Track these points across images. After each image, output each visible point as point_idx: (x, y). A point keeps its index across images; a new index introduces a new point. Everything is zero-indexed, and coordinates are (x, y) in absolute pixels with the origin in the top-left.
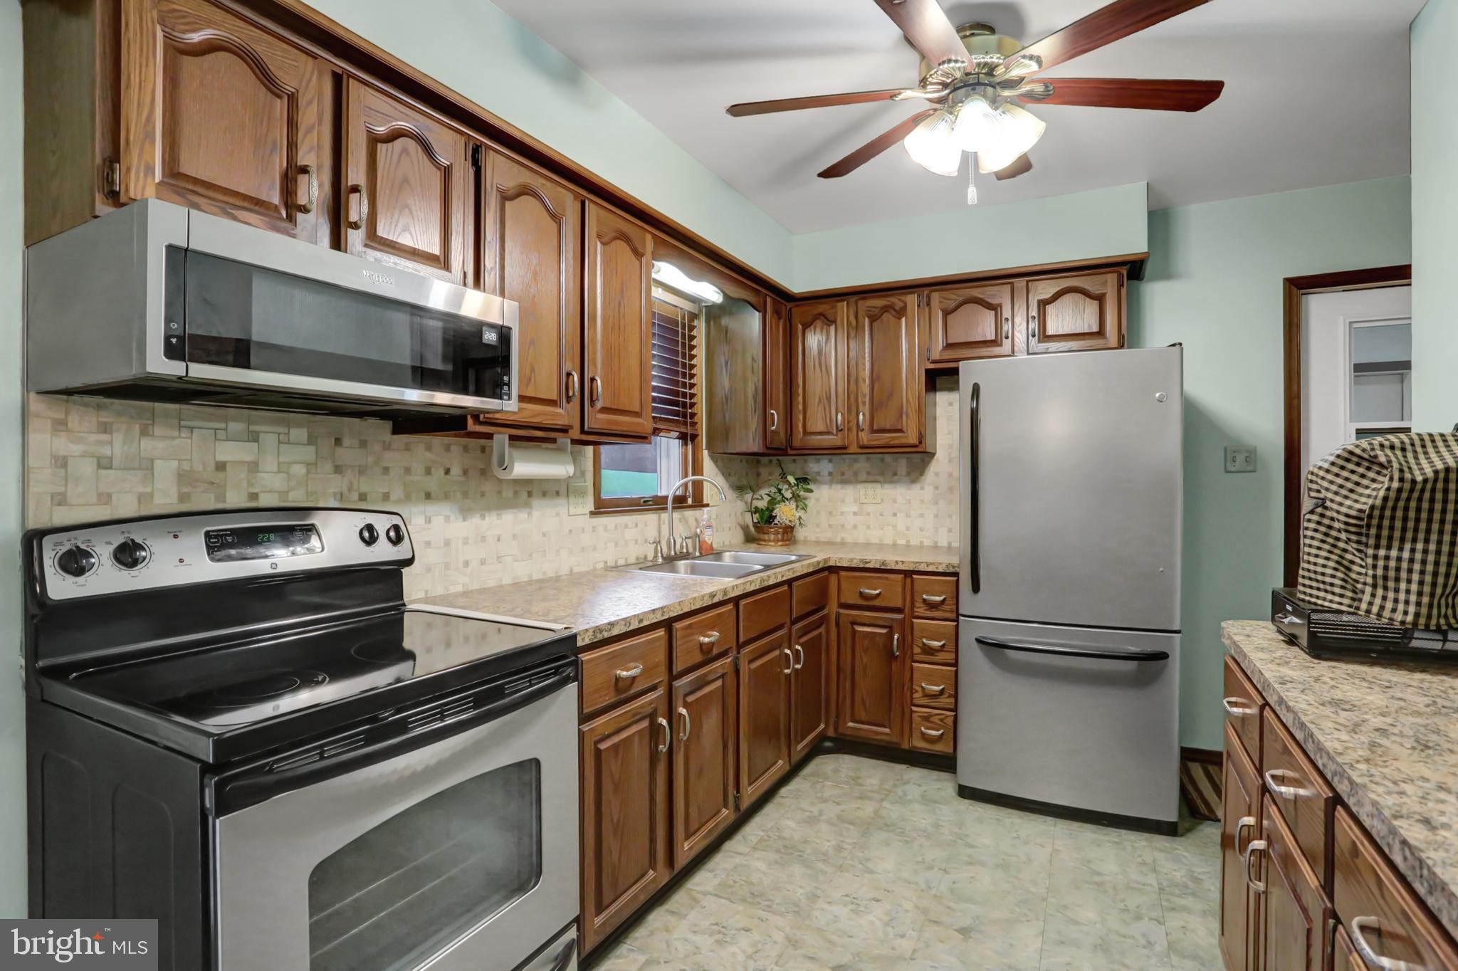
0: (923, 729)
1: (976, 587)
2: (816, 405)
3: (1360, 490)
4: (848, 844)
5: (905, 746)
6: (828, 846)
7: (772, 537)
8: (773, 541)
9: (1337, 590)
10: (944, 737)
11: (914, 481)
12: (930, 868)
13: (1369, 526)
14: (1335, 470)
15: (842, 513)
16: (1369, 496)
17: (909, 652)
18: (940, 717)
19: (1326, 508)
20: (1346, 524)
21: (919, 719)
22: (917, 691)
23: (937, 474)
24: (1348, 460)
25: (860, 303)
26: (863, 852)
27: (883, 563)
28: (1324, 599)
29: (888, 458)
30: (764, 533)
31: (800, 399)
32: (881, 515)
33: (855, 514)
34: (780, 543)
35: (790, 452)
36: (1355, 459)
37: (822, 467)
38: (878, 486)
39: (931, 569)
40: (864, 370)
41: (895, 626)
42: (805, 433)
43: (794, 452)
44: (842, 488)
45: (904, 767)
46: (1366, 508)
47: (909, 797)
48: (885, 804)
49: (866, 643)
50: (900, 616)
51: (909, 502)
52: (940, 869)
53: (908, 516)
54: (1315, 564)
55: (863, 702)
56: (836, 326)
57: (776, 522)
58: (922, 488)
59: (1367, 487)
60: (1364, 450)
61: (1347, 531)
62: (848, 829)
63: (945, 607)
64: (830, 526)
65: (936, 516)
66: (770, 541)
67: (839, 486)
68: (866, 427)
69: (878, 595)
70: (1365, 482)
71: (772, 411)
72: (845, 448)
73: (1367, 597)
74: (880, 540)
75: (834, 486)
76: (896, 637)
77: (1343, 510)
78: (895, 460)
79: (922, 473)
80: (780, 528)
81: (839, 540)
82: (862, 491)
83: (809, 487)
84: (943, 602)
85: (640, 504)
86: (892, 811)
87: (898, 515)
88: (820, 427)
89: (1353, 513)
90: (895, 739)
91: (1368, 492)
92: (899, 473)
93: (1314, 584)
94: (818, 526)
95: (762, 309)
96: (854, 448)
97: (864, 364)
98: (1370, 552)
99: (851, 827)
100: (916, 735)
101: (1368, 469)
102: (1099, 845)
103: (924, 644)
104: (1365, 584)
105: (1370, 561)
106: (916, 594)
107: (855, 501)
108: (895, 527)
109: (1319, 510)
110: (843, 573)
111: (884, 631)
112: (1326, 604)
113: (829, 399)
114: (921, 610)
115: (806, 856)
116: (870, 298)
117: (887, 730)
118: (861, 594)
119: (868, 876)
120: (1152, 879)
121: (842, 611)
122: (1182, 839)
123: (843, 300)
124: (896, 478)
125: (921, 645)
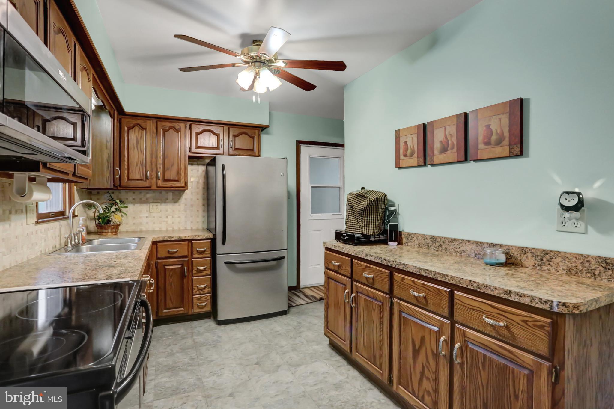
0: (198, 304)
1: (224, 243)
2: (135, 167)
3: (361, 203)
4: (194, 356)
5: (190, 313)
6: (186, 360)
7: (110, 230)
8: (111, 233)
9: (358, 228)
10: (207, 305)
11: (176, 202)
12: (230, 351)
13: (364, 212)
14: (355, 198)
15: (140, 217)
16: (363, 205)
17: (191, 273)
18: (205, 297)
19: (353, 208)
20: (359, 212)
21: (196, 300)
22: (195, 289)
23: (186, 199)
24: (357, 196)
25: (159, 123)
26: (202, 356)
27: (179, 237)
28: (355, 231)
29: (164, 192)
30: (105, 229)
31: (126, 163)
32: (160, 217)
33: (147, 217)
34: (114, 233)
35: (119, 188)
36: (359, 196)
37: (130, 196)
38: (159, 204)
39: (200, 238)
40: (160, 153)
41: (185, 263)
42: (128, 179)
43: (121, 188)
44: (140, 206)
45: (189, 322)
46: (363, 208)
47: (201, 332)
48: (195, 337)
49: (171, 273)
50: (187, 259)
51: (174, 211)
52: (234, 350)
53: (173, 217)
54: (353, 222)
55: (171, 299)
56: (146, 131)
57: (112, 223)
58: (179, 205)
59: (362, 203)
60: (361, 194)
61: (359, 213)
62: (189, 351)
63: (206, 252)
64: (134, 224)
65: (186, 217)
66: (108, 232)
67: (139, 205)
68: (161, 178)
69: (177, 251)
70: (361, 201)
71: (117, 168)
72: (150, 187)
73: (364, 229)
74: (160, 228)
75: (136, 205)
76: (186, 268)
77: (358, 208)
78: (167, 193)
79: (179, 199)
80: (115, 226)
81: (139, 230)
82: (151, 207)
83: (125, 205)
84: (205, 251)
85: (49, 216)
86: (199, 339)
87: (169, 217)
88: (137, 177)
89: (361, 209)
90: (186, 312)
91: (362, 204)
92: (169, 199)
93: (352, 228)
94: (127, 224)
95: (112, 117)
96: (154, 187)
97: (160, 150)
98: (364, 218)
99: (189, 350)
100: (195, 307)
101: (362, 198)
102: (271, 324)
103: (197, 269)
104: (363, 226)
105: (364, 221)
106: (194, 249)
107: (147, 211)
108: (167, 222)
109: (351, 208)
110: (159, 244)
111: (179, 266)
112: (356, 232)
113: (142, 164)
114: (196, 255)
115: (182, 367)
116: (164, 121)
117: (182, 309)
118: (169, 251)
119: (212, 363)
120: (290, 327)
121: (159, 261)
122: (288, 314)
123: (150, 120)
124: (167, 201)
125: (196, 270)
